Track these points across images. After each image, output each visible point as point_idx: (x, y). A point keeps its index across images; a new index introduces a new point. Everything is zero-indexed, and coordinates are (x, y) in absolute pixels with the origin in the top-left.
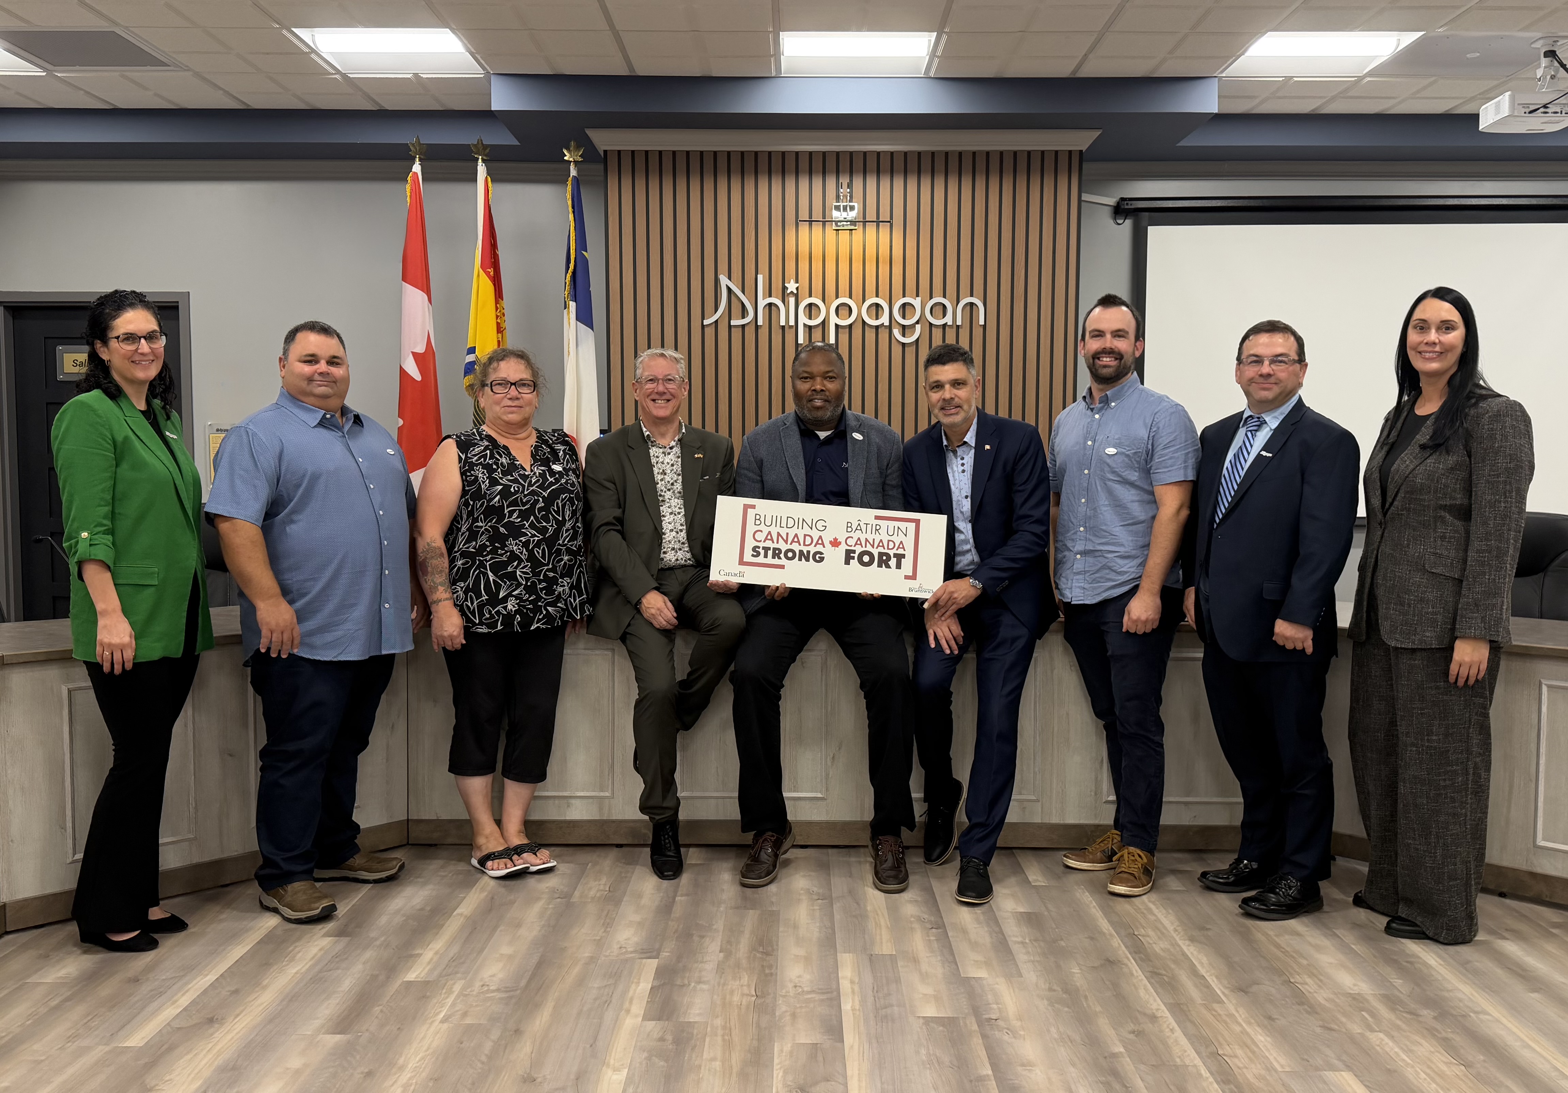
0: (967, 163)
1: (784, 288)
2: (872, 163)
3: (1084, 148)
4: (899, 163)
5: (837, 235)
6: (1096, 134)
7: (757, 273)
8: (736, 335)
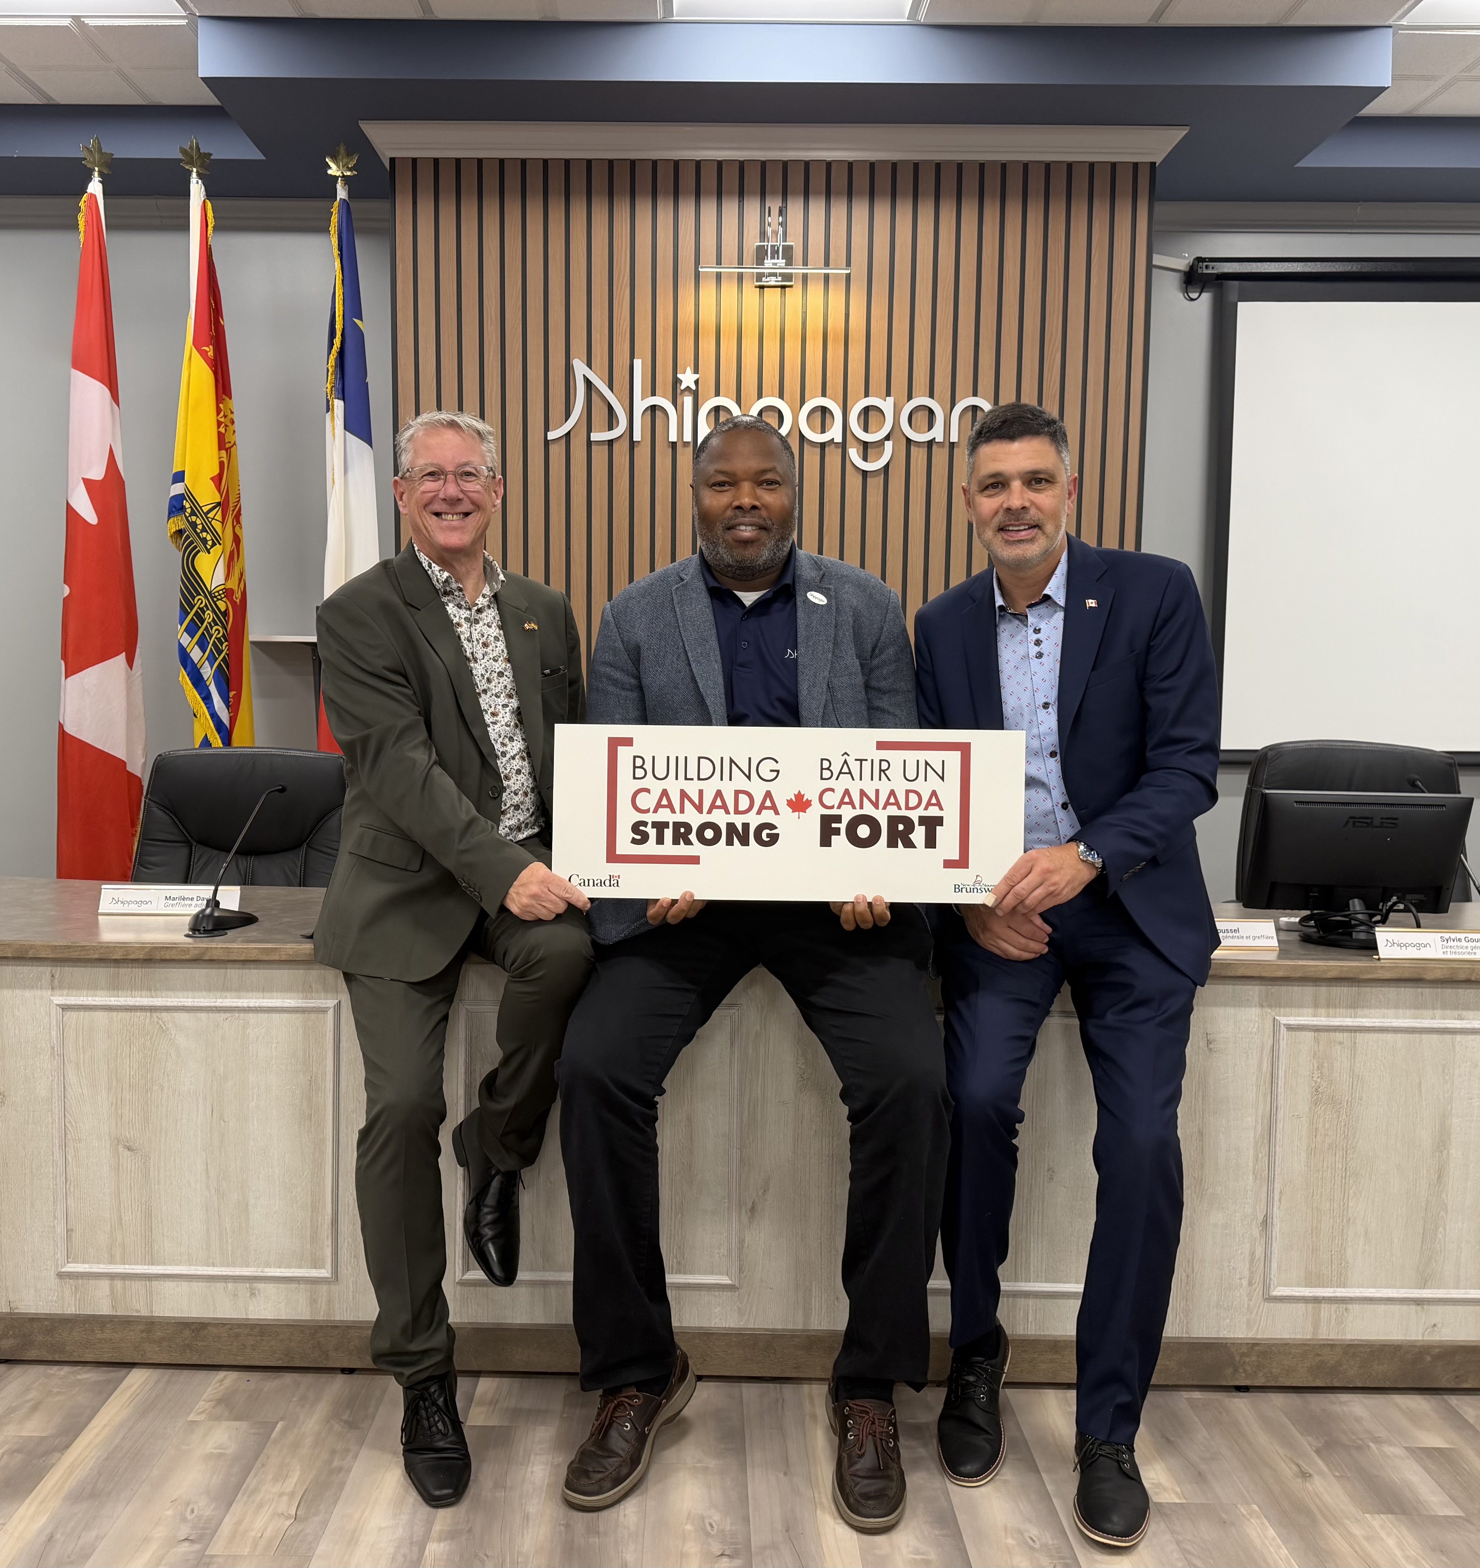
0: (971, 182)
1: (676, 382)
2: (818, 179)
3: (1158, 159)
4: (861, 180)
5: (762, 296)
6: (1180, 134)
7: (632, 357)
8: (600, 456)
